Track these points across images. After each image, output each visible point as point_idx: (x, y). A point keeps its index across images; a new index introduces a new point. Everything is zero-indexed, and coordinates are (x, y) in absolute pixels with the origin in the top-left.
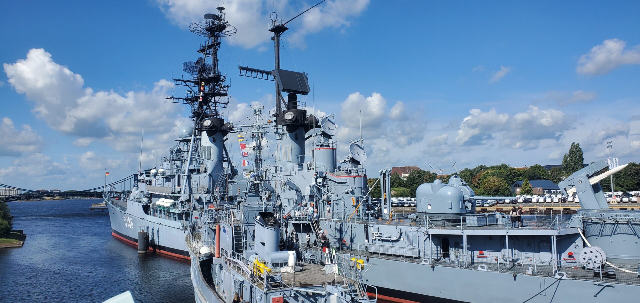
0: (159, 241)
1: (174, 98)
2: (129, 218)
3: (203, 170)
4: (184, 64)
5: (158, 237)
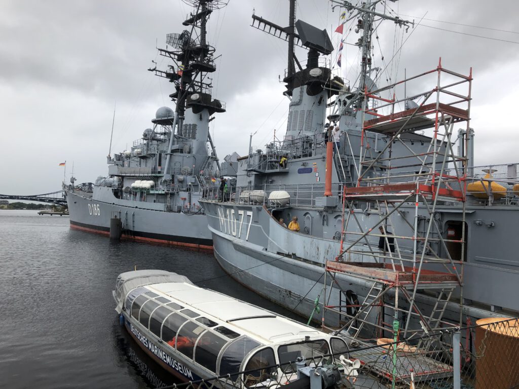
0: (133, 226)
1: (156, 71)
2: (95, 205)
3: (188, 150)
4: (168, 36)
5: (133, 221)
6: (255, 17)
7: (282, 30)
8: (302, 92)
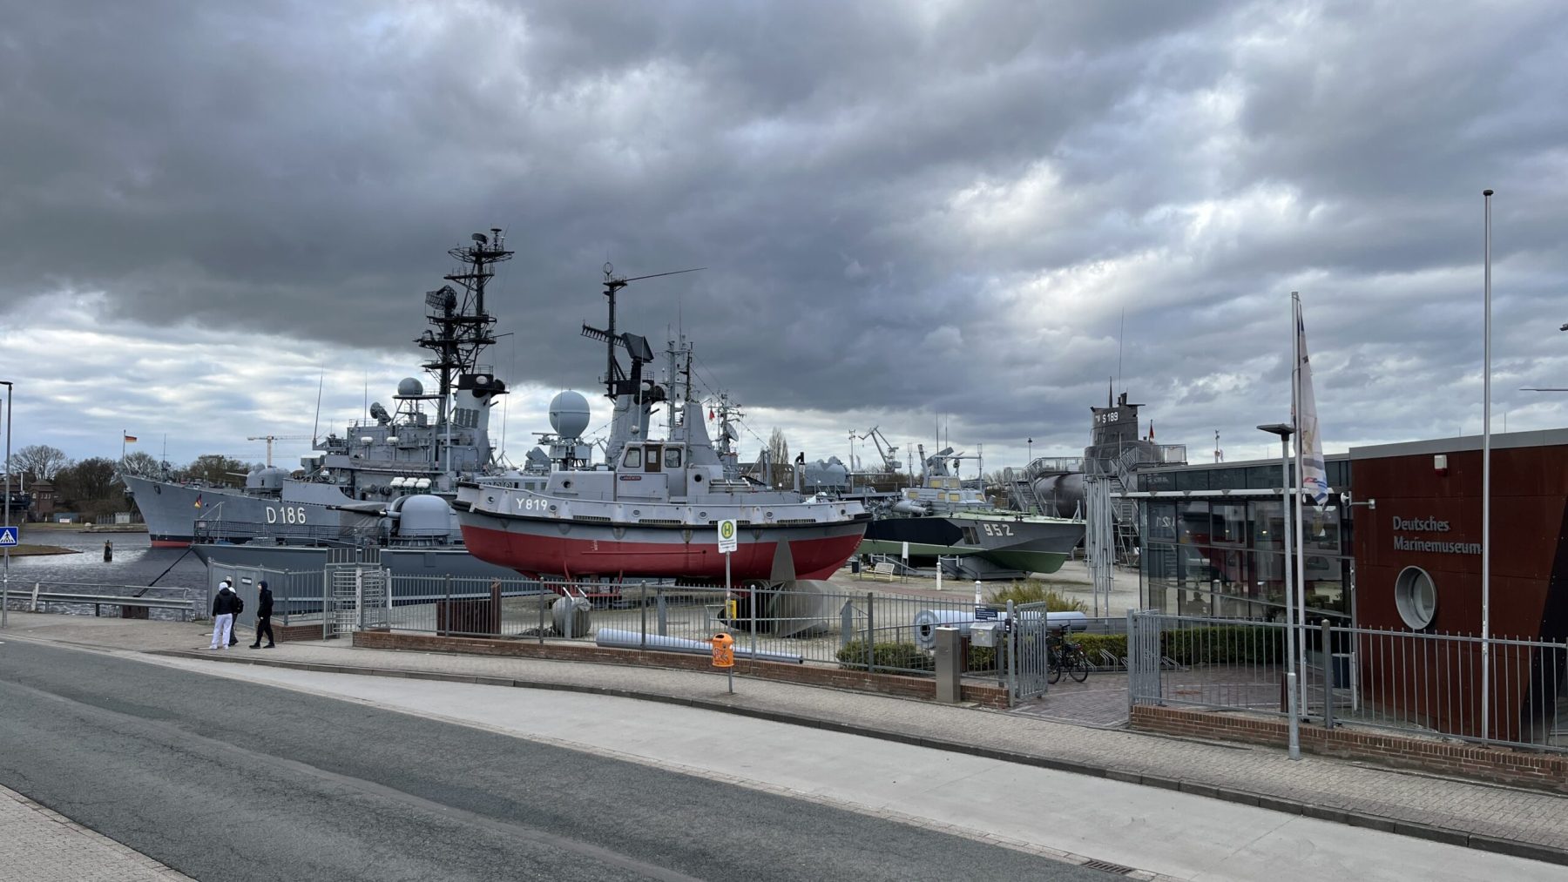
4: (428, 294)
6: (585, 327)
7: (602, 333)
8: (629, 400)
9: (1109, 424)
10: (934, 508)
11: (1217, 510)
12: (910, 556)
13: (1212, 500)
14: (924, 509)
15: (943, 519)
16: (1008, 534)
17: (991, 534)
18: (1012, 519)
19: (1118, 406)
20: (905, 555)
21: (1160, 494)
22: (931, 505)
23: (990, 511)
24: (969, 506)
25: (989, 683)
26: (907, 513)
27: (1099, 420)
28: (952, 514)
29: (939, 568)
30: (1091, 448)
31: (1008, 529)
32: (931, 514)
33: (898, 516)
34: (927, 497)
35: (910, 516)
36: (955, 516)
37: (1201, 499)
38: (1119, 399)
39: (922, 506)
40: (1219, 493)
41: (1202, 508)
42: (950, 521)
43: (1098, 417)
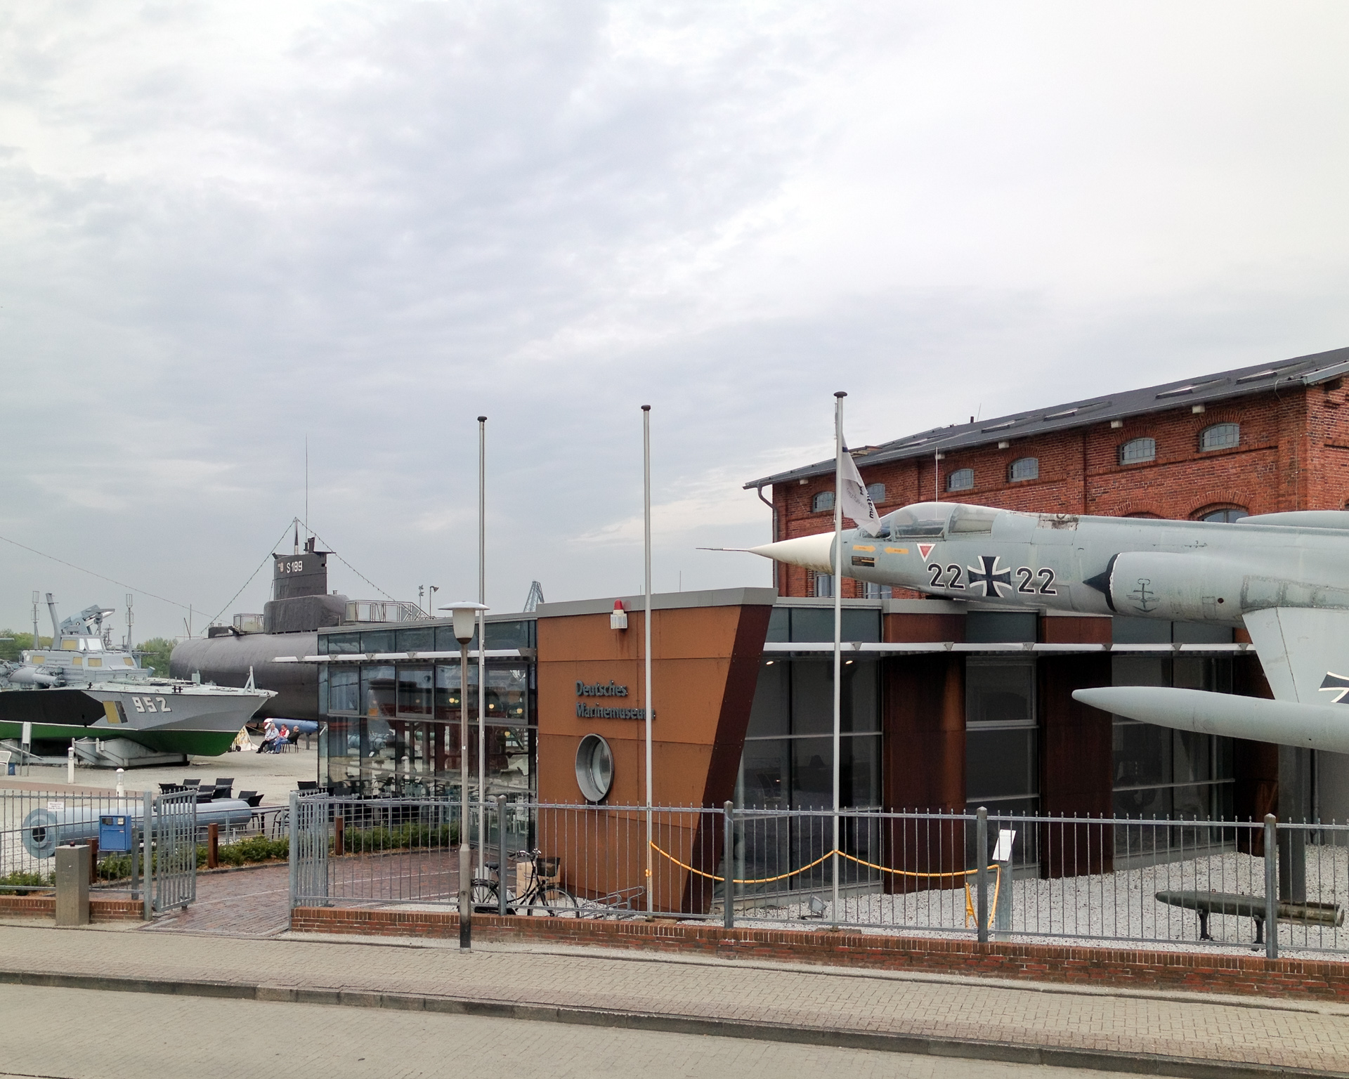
9: (293, 576)
10: (69, 677)
11: (406, 676)
12: (33, 740)
13: (399, 664)
14: (54, 678)
15: (79, 692)
16: (164, 709)
17: (142, 710)
18: (169, 690)
19: (304, 553)
20: (26, 739)
21: (341, 657)
22: (62, 673)
23: (140, 680)
24: (115, 674)
25: (120, 896)
26: (31, 683)
27: (282, 570)
28: (90, 685)
29: (71, 754)
30: (272, 603)
31: (164, 702)
32: (63, 685)
33: (16, 687)
34: (58, 662)
35: (34, 688)
36: (96, 687)
37: (387, 662)
38: (306, 544)
39: (51, 674)
40: (404, 656)
41: (385, 674)
42: (88, 693)
43: (281, 565)
